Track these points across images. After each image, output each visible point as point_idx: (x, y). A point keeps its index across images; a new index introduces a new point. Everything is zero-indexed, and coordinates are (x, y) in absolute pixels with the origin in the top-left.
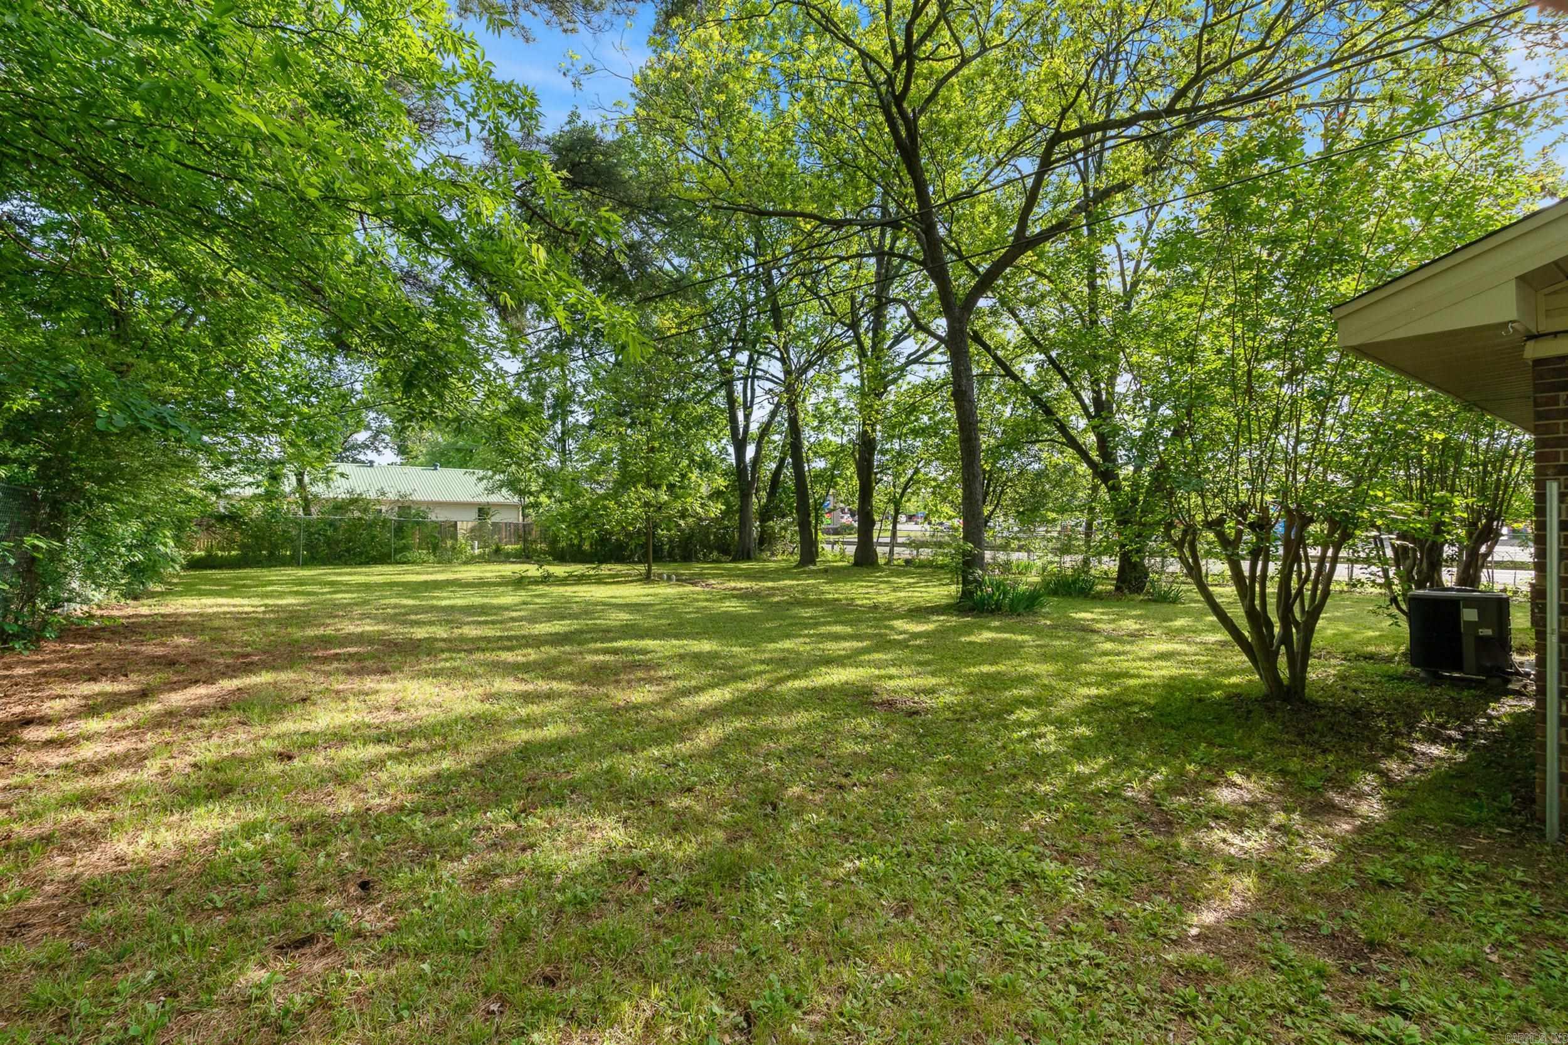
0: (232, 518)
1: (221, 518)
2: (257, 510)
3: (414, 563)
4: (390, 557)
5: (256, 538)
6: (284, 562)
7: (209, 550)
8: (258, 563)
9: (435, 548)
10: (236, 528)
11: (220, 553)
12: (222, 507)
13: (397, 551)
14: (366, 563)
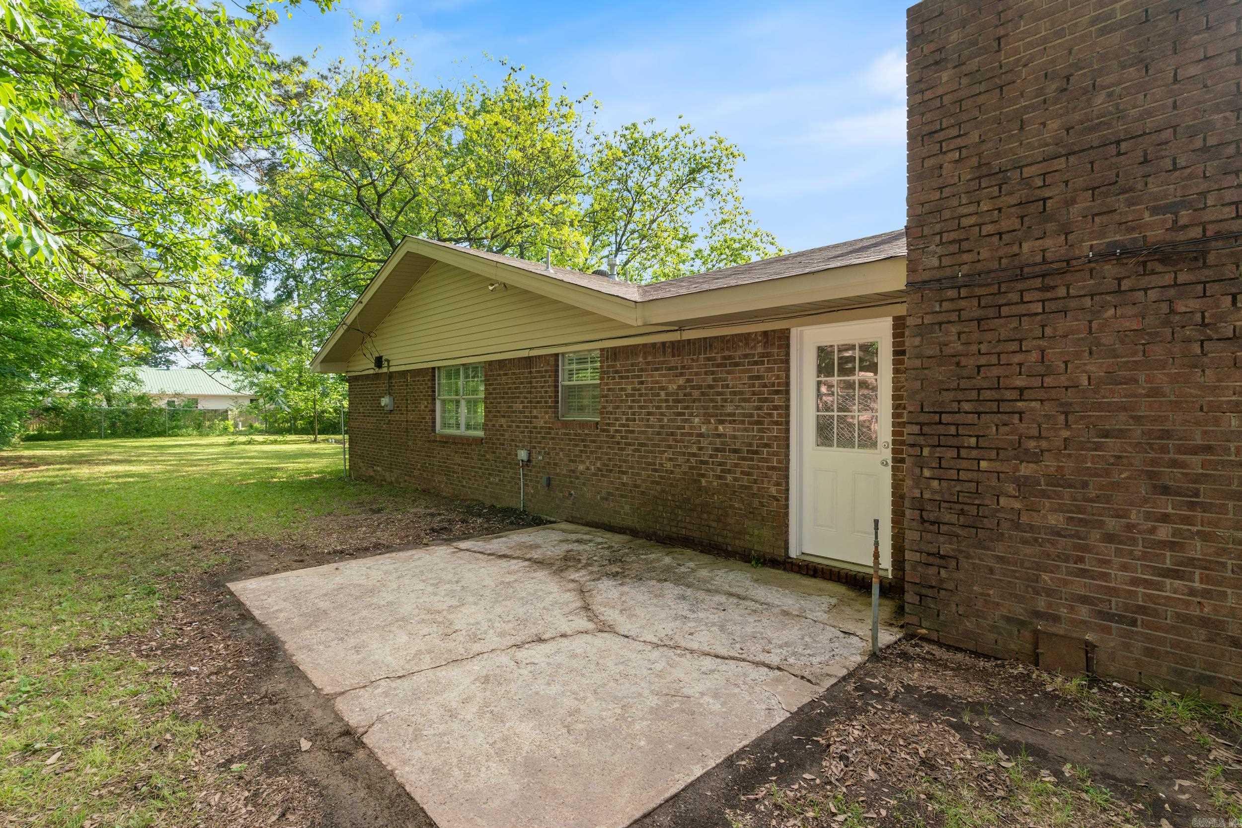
0: (55, 409)
1: (47, 410)
2: (74, 403)
3: (182, 436)
4: (165, 432)
5: (73, 422)
6: (92, 437)
7: (40, 430)
8: (74, 437)
9: (199, 426)
10: (57, 415)
11: (47, 432)
12: (48, 401)
13: (170, 429)
14: (149, 436)
